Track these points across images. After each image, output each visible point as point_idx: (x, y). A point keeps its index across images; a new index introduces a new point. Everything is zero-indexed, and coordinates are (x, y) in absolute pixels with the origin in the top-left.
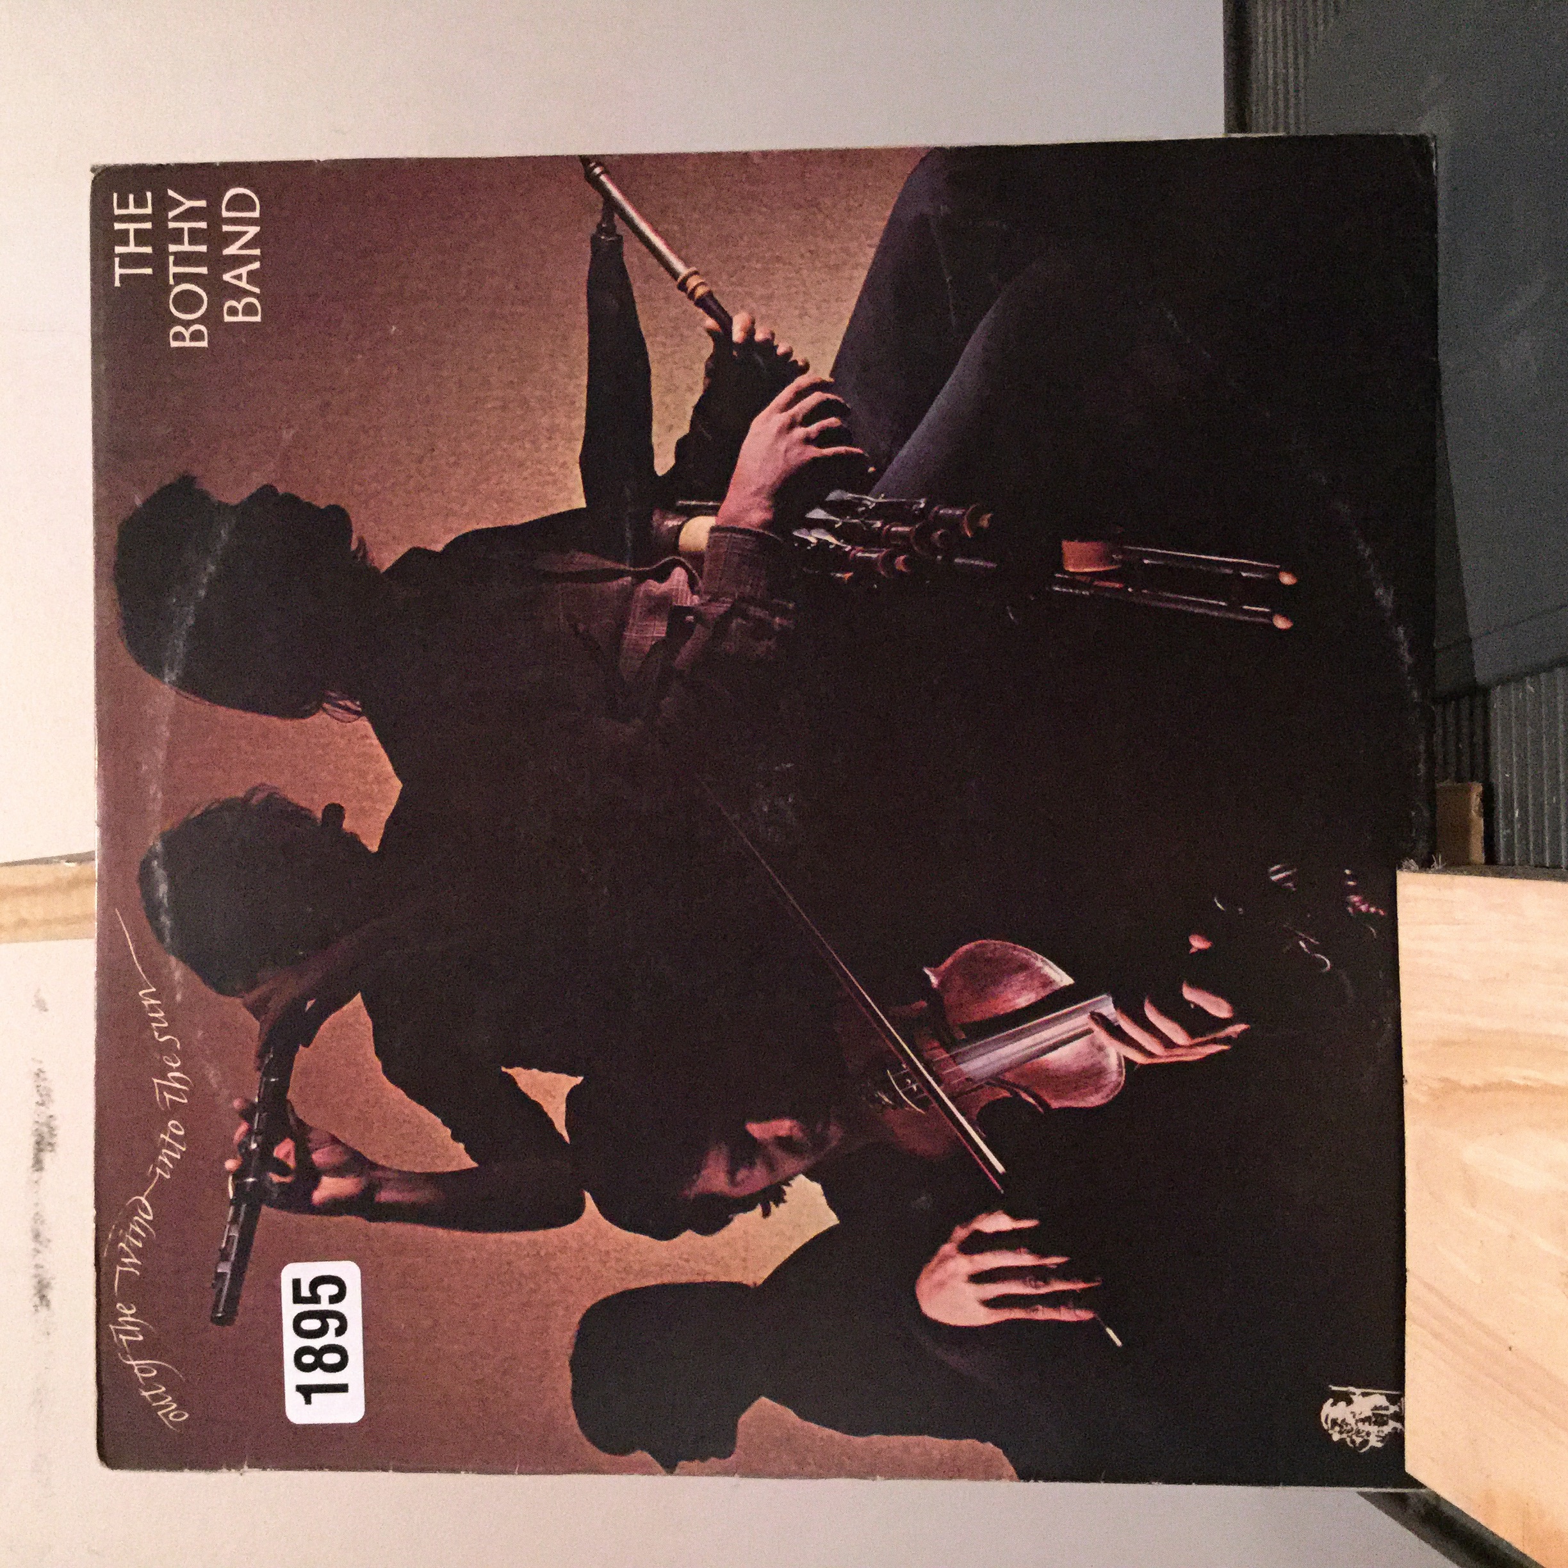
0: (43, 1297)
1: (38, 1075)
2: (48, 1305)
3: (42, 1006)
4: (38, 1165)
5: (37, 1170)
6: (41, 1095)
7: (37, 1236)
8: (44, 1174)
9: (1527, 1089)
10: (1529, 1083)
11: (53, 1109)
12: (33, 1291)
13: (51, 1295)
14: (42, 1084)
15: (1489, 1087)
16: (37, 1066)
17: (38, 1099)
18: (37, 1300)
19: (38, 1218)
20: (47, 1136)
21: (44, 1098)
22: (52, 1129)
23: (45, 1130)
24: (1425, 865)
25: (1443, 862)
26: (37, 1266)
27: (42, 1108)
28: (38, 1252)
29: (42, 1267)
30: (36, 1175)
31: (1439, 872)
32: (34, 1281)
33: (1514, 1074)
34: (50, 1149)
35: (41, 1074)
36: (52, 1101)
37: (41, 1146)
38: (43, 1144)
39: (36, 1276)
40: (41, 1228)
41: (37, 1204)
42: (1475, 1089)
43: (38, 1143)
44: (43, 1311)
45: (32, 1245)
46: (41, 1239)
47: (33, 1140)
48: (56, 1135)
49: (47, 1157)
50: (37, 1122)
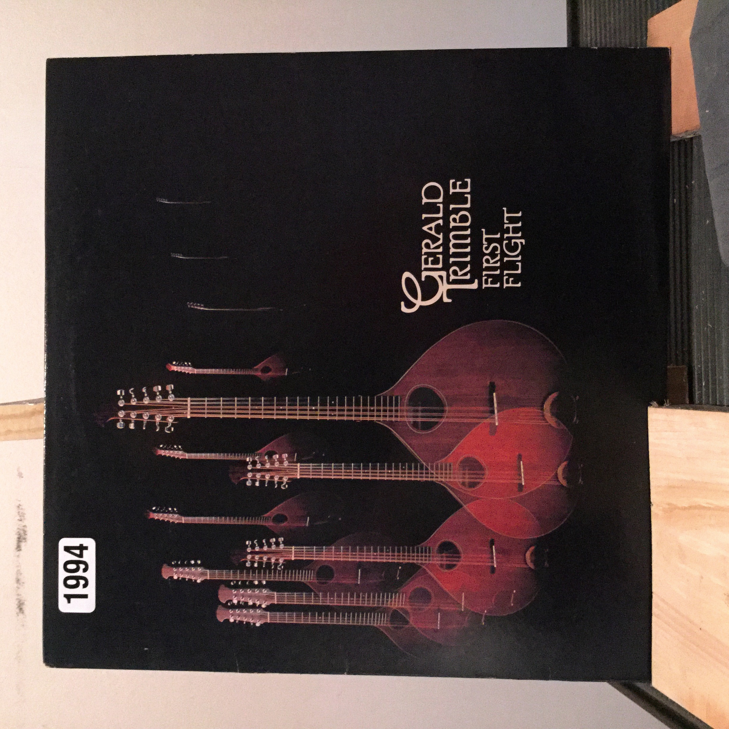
0: (21, 609)
1: (18, 507)
2: (23, 613)
3: (20, 475)
4: (19, 548)
5: (18, 551)
6: (20, 516)
7: (18, 581)
8: (21, 552)
9: (709, 509)
10: (710, 506)
11: (25, 523)
12: (17, 606)
13: (25, 608)
14: (21, 511)
15: (690, 508)
16: (18, 503)
17: (18, 518)
18: (18, 610)
19: (19, 573)
20: (23, 535)
21: (22, 517)
22: (25, 532)
23: (22, 532)
24: (661, 404)
25: (669, 403)
26: (18, 595)
27: (20, 522)
28: (19, 588)
29: (20, 595)
30: (18, 553)
31: (667, 407)
32: (17, 602)
33: (703, 502)
34: (24, 541)
35: (21, 507)
36: (24, 519)
37: (20, 540)
38: (21, 539)
39: (17, 599)
40: (20, 577)
41: (18, 566)
42: (685, 509)
43: (19, 538)
44: (21, 616)
45: (16, 585)
46: (20, 582)
47: (16, 536)
48: (26, 535)
49: (23, 544)
50: (18, 529)
